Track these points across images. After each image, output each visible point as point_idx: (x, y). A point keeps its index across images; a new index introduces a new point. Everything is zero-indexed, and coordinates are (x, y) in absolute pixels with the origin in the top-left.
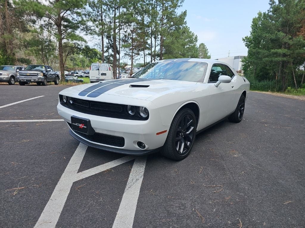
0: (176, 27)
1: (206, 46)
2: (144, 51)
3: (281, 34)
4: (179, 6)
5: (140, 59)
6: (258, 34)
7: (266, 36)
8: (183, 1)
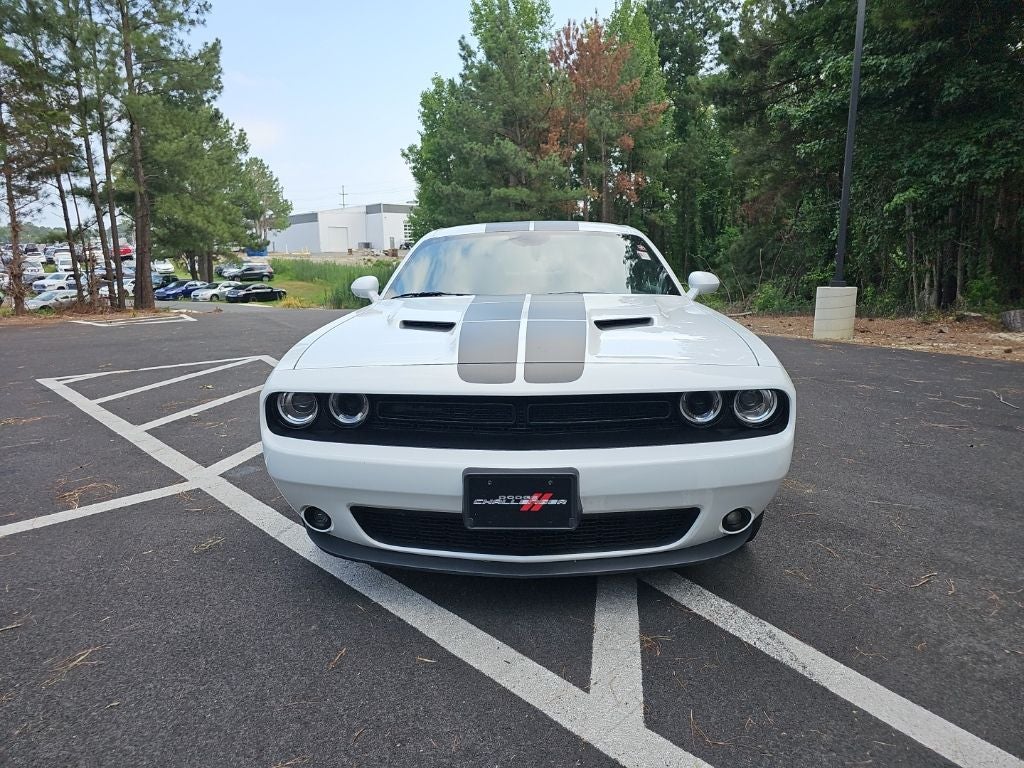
0: (181, 94)
1: (270, 170)
2: (59, 181)
3: (509, 147)
4: (192, 22)
5: (39, 210)
6: (448, 142)
7: (472, 149)
8: (206, 7)
